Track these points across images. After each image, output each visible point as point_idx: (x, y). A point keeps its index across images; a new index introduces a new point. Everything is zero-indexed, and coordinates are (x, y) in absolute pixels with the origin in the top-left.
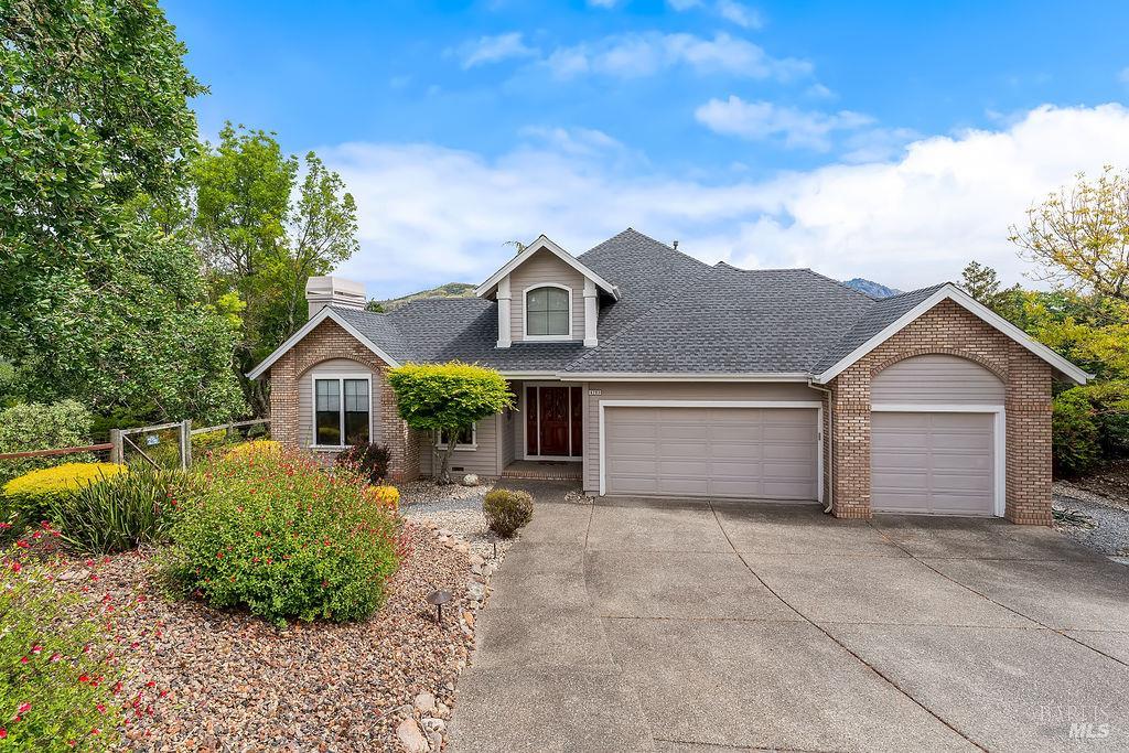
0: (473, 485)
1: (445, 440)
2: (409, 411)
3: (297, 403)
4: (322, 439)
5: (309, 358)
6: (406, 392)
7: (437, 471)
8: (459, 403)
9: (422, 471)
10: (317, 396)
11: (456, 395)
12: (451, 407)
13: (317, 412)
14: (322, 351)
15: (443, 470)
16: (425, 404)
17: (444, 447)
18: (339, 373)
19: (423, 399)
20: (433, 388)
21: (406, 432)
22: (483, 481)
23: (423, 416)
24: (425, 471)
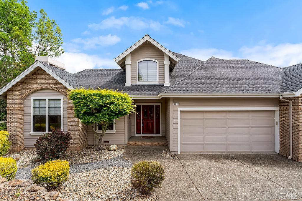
0: (114, 150)
1: (100, 128)
2: (80, 113)
3: (22, 111)
4: (36, 129)
5: (29, 89)
6: (79, 102)
7: (96, 143)
8: (109, 108)
9: (89, 143)
10: (34, 108)
11: (108, 104)
12: (104, 110)
13: (34, 116)
14: (36, 85)
15: (100, 143)
16: (90, 109)
17: (100, 132)
18: (46, 96)
19: (88, 106)
20: (95, 99)
21: (80, 125)
22: (119, 147)
23: (89, 116)
24: (90, 143)
